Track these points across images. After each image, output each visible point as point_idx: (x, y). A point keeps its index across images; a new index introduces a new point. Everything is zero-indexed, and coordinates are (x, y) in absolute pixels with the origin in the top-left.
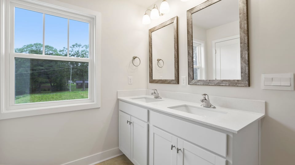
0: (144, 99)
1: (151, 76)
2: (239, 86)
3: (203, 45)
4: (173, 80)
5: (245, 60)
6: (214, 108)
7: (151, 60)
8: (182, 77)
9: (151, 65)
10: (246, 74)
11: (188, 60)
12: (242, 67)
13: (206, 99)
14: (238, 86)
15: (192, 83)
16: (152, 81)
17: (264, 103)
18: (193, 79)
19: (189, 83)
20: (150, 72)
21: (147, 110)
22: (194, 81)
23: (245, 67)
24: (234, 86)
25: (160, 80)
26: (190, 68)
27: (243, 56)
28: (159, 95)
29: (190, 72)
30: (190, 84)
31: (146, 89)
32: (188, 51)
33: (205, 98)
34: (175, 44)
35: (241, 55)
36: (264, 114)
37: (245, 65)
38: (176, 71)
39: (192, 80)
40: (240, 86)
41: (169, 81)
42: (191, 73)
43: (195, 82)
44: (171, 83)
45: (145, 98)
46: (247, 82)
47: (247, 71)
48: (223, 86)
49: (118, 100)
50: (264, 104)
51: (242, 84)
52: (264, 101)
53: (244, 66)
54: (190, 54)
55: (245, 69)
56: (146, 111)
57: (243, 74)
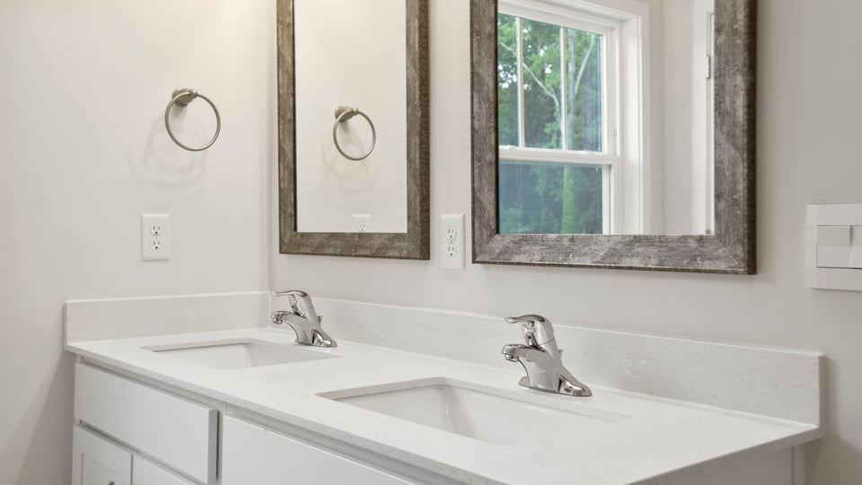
0: (242, 349)
1: (290, 210)
2: (705, 271)
3: (635, 25)
4: (397, 236)
5: (735, 124)
6: (583, 393)
7: (289, 115)
8: (444, 216)
9: (288, 147)
10: (735, 202)
11: (472, 118)
12: (722, 162)
13: (536, 347)
14: (699, 271)
15: (490, 253)
16: (294, 241)
17: (817, 362)
18: (498, 231)
19: (474, 255)
20: (286, 185)
21: (206, 411)
22: (498, 243)
23: (734, 164)
24: (683, 270)
25: (333, 236)
26: (480, 168)
27: (724, 102)
28: (324, 326)
29: (481, 187)
30: (478, 259)
31: (259, 293)
32: (472, 64)
33: (532, 337)
34: (408, 22)
35: (717, 95)
36: (814, 426)
37: (732, 151)
38: (412, 184)
39: (491, 236)
40: (710, 272)
41: (376, 243)
42: (487, 198)
43: (505, 251)
44: (390, 253)
45: (247, 344)
46: (740, 251)
47: (742, 186)
48: (631, 268)
49: (70, 360)
50: (817, 369)
51: (718, 258)
52: (817, 354)
53: (727, 158)
54: (481, 83)
55: (734, 175)
56: (202, 416)
57: (723, 205)
